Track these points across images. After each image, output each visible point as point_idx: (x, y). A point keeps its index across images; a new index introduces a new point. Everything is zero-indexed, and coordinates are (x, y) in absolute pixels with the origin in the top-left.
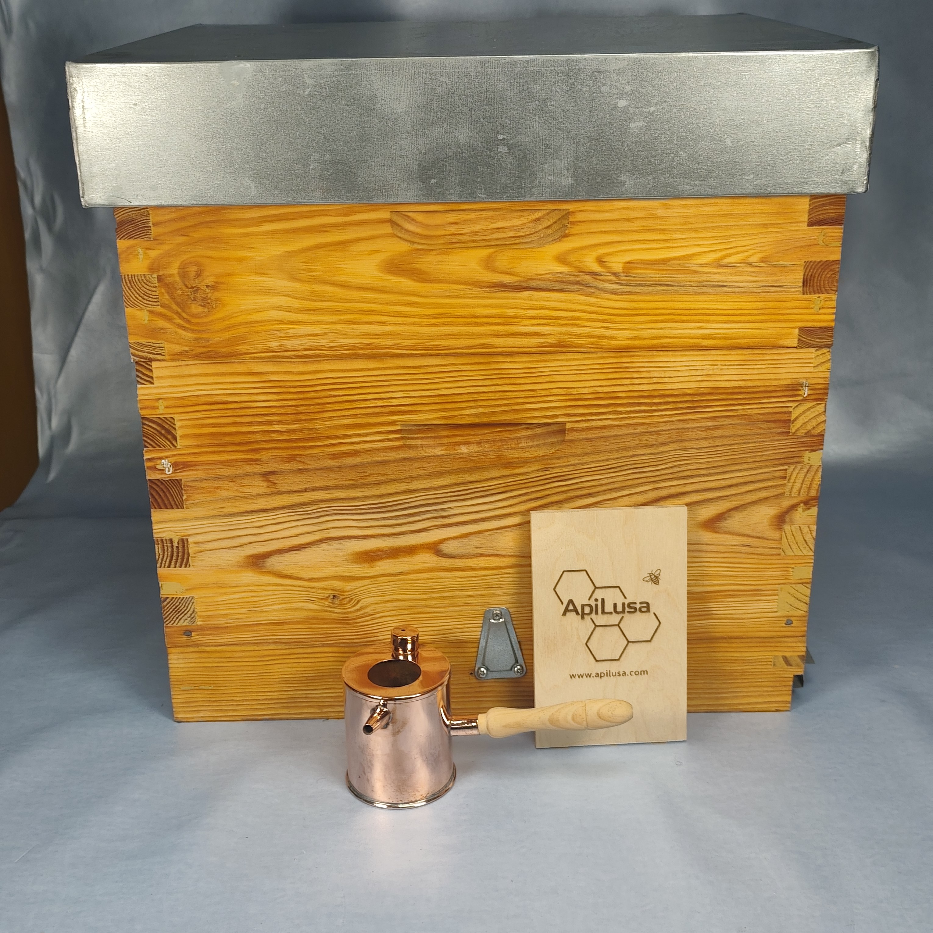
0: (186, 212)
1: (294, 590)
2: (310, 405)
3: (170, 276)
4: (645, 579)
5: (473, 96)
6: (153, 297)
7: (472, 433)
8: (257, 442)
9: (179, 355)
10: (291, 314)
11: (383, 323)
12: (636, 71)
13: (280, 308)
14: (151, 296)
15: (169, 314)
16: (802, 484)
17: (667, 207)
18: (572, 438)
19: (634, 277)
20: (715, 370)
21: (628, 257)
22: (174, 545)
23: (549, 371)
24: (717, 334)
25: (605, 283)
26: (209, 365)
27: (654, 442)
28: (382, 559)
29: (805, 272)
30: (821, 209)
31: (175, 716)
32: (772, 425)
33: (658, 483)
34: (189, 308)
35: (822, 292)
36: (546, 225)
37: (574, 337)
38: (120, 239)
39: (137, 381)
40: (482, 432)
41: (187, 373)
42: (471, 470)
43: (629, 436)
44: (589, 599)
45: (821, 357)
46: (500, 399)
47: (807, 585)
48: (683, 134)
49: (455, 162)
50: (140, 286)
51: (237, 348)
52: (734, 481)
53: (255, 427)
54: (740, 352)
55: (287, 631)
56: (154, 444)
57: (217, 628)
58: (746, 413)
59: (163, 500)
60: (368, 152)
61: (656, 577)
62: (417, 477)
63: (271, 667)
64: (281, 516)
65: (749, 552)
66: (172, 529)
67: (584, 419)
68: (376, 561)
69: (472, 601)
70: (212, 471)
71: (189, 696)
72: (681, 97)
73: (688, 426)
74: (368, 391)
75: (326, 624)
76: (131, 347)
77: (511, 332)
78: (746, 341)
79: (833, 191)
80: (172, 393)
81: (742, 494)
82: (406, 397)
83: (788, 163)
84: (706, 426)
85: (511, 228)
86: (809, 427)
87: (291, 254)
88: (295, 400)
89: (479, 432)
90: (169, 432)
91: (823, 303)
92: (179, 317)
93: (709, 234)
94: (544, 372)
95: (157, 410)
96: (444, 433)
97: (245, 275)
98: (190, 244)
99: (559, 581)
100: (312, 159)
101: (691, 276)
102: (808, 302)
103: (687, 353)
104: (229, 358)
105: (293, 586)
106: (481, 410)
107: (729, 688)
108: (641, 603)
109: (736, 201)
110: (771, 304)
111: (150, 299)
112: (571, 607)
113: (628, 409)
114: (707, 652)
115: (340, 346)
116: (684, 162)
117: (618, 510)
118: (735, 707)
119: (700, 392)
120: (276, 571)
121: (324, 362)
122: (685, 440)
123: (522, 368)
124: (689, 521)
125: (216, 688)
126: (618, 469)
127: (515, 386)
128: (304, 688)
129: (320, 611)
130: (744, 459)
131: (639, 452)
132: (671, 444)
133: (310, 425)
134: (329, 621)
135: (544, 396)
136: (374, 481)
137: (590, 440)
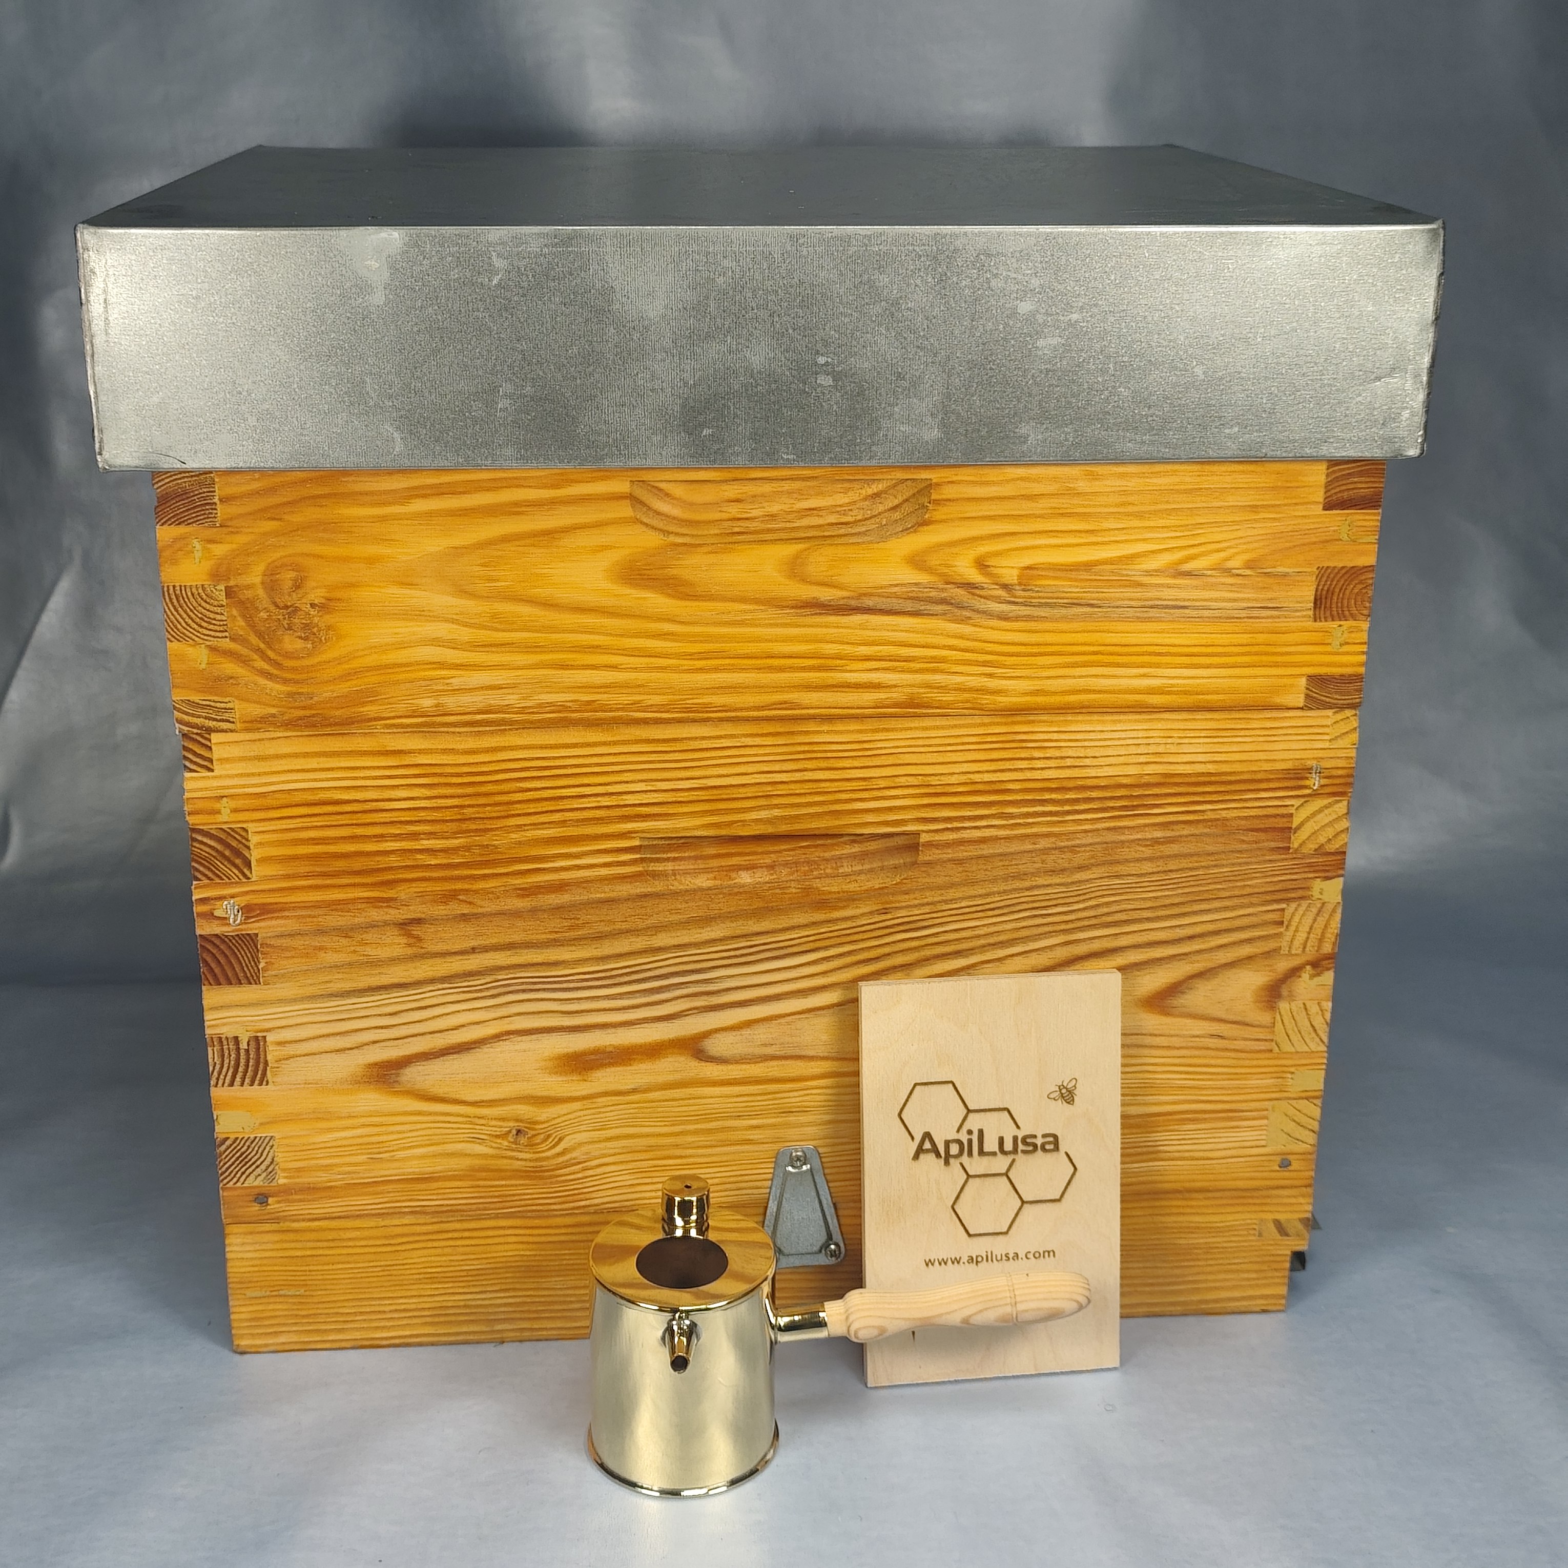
0: (278, 479)
1: (449, 1122)
2: (485, 805)
3: (249, 587)
4: (1052, 1096)
5: (777, 292)
6: (218, 623)
7: (760, 849)
8: (391, 868)
9: (260, 722)
10: (457, 652)
11: (613, 667)
12: (1049, 253)
13: (436, 642)
14: (214, 622)
15: (244, 651)
16: (1309, 933)
17: (1095, 477)
18: (930, 858)
19: (1038, 592)
20: (1168, 746)
21: (1027, 560)
22: (241, 1046)
23: (893, 747)
24: (1172, 686)
25: (989, 602)
26: (313, 738)
27: (1066, 865)
28: (604, 1065)
29: (1318, 585)
30: (1344, 482)
31: (236, 1343)
32: (1262, 836)
33: (1070, 933)
34: (280, 641)
35: (1345, 617)
36: (891, 505)
37: (935, 691)
38: (162, 525)
39: (185, 766)
40: (776, 848)
41: (272, 752)
42: (757, 914)
43: (1025, 854)
44: (958, 1131)
45: (1342, 723)
46: (810, 794)
47: (1315, 1101)
48: (1125, 359)
49: (744, 401)
50: (195, 604)
51: (362, 709)
52: (1198, 930)
53: (389, 844)
54: (1209, 715)
55: (435, 1192)
56: (210, 874)
57: (311, 1189)
58: (1218, 817)
59: (223, 970)
60: (598, 382)
61: (1070, 1092)
62: (666, 926)
63: (406, 1254)
64: (430, 995)
65: (1220, 1046)
66: (238, 1019)
67: (949, 826)
68: (592, 1069)
69: (755, 1135)
70: (311, 919)
71: (260, 1308)
72: (1123, 299)
73: (1123, 838)
74: (586, 780)
75: (503, 1179)
76: (175, 708)
77: (830, 682)
78: (1221, 697)
79: (1367, 454)
80: (244, 786)
81: (1211, 950)
82: (651, 791)
83: (1295, 407)
84: (1153, 839)
85: (831, 509)
86: (1322, 839)
87: (458, 552)
88: (459, 797)
89: (771, 849)
90: (238, 853)
91: (1346, 635)
92: (262, 657)
93: (1161, 521)
94: (885, 748)
95: (217, 816)
96: (712, 851)
97: (380, 587)
98: (283, 534)
99: (907, 1100)
100: (501, 393)
101: (1131, 590)
102: (1321, 634)
103: (1122, 717)
104: (347, 727)
105: (449, 1114)
106: (776, 812)
107: (1184, 1276)
108: (1044, 1136)
109: (1207, 468)
110: (1261, 638)
111: (211, 627)
112: (927, 1145)
113: (1025, 810)
114: (1152, 1215)
115: (540, 705)
116: (1126, 405)
117: (1007, 980)
118: (1194, 1307)
119: (1143, 781)
120: (418, 1090)
121: (511, 732)
122: (1118, 862)
123: (848, 743)
124: (1124, 996)
125: (307, 1293)
126: (1005, 911)
127: (836, 772)
128: (461, 1290)
129: (492, 1156)
130: (1215, 892)
131: (1041, 881)
132: (1094, 868)
133: (484, 840)
134: (508, 1174)
135: (884, 788)
136: (593, 933)
137: (960, 862)
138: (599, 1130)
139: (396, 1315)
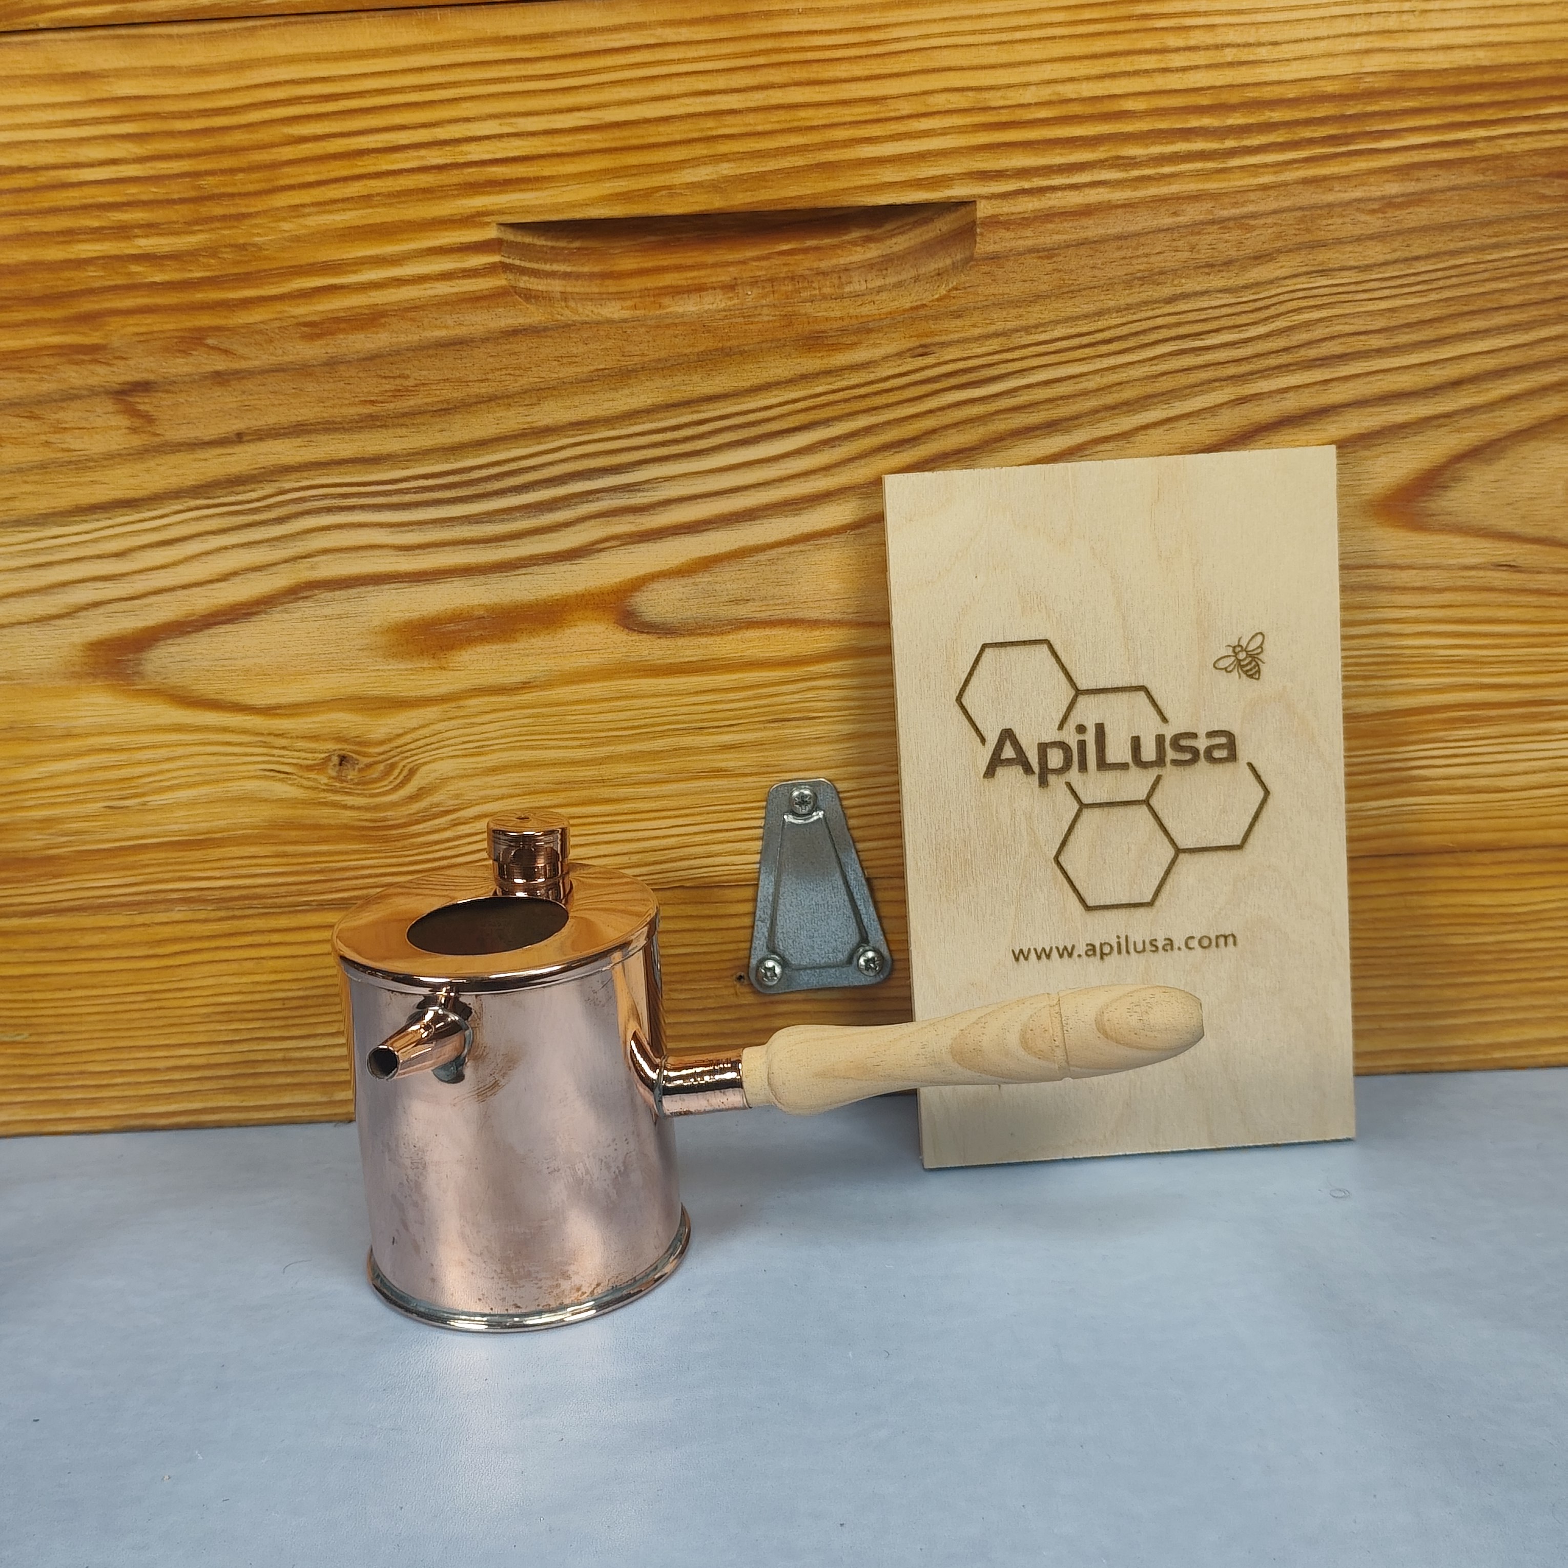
1: (228, 744)
2: (232, 171)
4: (1222, 664)
8: (91, 292)
18: (997, 248)
20: (1405, 17)
23: (918, 37)
27: (1233, 253)
28: (470, 641)
33: (1246, 382)
43: (1161, 235)
44: (1061, 727)
46: (782, 131)
52: (1470, 368)
53: (84, 247)
58: (1498, 151)
61: (1253, 657)
62: (554, 388)
63: (186, 972)
65: (1514, 584)
67: (1026, 185)
68: (451, 648)
69: (729, 761)
73: (1330, 198)
75: (325, 841)
81: (1491, 406)
82: (509, 135)
84: (1383, 198)
88: (188, 156)
89: (729, 256)
94: (906, 39)
96: (628, 262)
99: (971, 674)
105: (225, 730)
106: (726, 169)
107: (1463, 1001)
108: (1211, 734)
112: (1009, 752)
113: (1156, 150)
114: (1401, 894)
118: (1481, 1057)
119: (1363, 86)
120: (173, 688)
121: (265, 32)
122: (1322, 245)
123: (841, 31)
124: (1341, 496)
125: (34, 1039)
126: (1131, 343)
127: (824, 88)
128: (277, 1033)
129: (305, 803)
130: (1496, 296)
131: (1190, 285)
132: (1282, 258)
133: (238, 234)
134: (334, 832)
135: (910, 116)
136: (432, 404)
137: (1048, 253)
138: (472, 755)
139: (176, 1076)
